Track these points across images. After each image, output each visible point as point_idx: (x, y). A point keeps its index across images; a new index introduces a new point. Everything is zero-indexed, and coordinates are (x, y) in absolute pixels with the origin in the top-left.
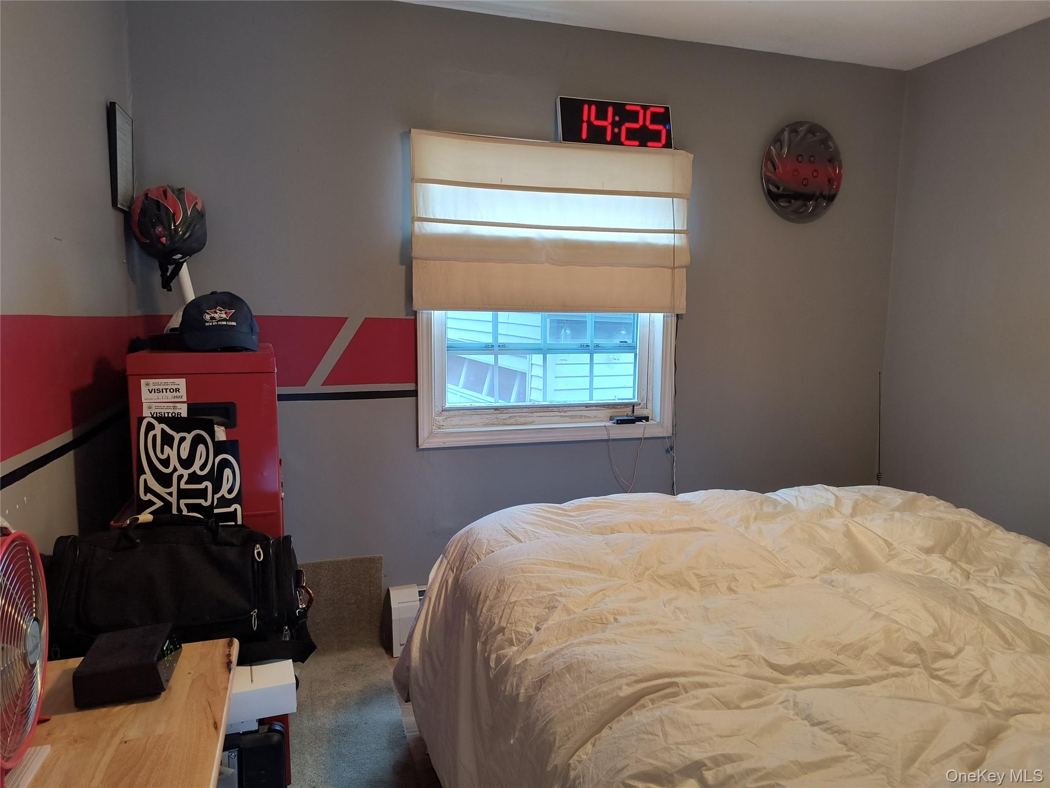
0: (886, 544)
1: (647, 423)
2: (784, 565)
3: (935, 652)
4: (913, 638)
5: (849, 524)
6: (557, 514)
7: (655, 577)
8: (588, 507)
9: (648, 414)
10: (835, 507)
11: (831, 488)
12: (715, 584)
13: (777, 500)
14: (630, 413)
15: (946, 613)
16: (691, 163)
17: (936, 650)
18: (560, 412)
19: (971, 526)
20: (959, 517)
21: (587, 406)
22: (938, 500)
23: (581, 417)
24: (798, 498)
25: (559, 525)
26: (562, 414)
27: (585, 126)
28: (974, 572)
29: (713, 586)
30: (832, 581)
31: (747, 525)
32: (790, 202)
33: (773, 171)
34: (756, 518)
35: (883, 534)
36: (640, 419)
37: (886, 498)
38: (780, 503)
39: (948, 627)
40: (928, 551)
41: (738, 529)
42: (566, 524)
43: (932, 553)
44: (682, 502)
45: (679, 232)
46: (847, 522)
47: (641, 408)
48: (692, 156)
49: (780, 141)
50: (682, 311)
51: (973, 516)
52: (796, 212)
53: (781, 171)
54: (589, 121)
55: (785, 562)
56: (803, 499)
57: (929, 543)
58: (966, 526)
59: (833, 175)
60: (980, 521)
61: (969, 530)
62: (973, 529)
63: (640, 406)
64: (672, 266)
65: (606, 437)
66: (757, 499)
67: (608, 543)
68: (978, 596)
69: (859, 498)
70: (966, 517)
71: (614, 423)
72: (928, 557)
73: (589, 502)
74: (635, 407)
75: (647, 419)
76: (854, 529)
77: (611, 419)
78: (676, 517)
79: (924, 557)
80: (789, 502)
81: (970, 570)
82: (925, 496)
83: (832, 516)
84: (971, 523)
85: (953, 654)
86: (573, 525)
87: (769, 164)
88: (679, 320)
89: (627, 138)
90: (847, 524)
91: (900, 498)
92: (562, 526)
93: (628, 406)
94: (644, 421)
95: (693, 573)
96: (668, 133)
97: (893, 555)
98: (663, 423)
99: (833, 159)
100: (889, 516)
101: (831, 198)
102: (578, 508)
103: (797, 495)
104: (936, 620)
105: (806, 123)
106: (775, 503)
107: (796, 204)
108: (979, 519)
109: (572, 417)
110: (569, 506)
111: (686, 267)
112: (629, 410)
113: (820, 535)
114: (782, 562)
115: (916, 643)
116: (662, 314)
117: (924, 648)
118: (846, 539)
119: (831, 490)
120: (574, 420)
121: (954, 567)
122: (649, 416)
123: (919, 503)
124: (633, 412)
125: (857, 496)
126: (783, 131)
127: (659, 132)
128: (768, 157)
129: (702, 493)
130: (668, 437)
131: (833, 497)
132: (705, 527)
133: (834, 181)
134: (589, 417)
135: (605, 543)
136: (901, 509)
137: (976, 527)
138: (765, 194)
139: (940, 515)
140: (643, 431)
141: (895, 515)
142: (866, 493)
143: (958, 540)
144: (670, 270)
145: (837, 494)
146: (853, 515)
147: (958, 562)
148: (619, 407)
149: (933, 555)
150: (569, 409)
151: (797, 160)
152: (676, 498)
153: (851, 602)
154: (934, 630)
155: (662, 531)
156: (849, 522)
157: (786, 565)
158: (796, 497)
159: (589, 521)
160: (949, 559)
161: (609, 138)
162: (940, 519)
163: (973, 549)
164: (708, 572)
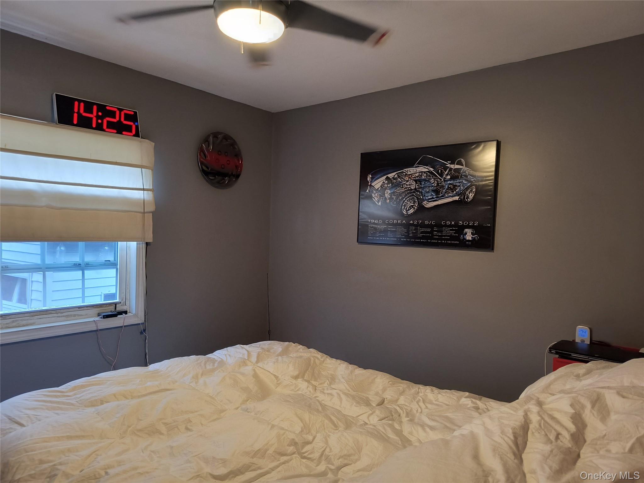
0: (275, 377)
1: (126, 315)
2: (220, 404)
3: (303, 442)
4: (292, 436)
5: (256, 369)
6: (56, 396)
7: (135, 432)
8: (83, 386)
9: (127, 309)
10: (248, 358)
11: (245, 346)
12: (177, 427)
13: (214, 359)
14: (113, 310)
15: (306, 416)
16: (153, 148)
17: (303, 441)
18: (57, 313)
19: (315, 359)
20: (310, 354)
21: (80, 307)
22: (299, 346)
23: (75, 315)
24: (227, 356)
25: (58, 405)
26: (59, 315)
27: (75, 115)
28: (318, 385)
29: (176, 429)
30: (247, 409)
31: (196, 381)
32: (215, 177)
33: (205, 158)
34: (202, 375)
35: (273, 371)
36: (121, 313)
37: (274, 348)
38: (216, 361)
39: (308, 424)
40: (296, 378)
41: (191, 384)
42: (63, 403)
43: (298, 378)
44: (153, 371)
45: (147, 190)
46: (254, 368)
47: (122, 305)
48: (154, 144)
49: (208, 141)
50: (150, 240)
51: (316, 352)
52: (218, 182)
53: (209, 159)
54: (78, 113)
55: (220, 402)
56: (230, 356)
57: (296, 373)
58: (313, 359)
59: (238, 164)
60: (319, 355)
61: (314, 361)
62: (317, 360)
63: (121, 304)
64: (143, 211)
65: (95, 329)
66: (202, 361)
67: (98, 413)
68: (320, 400)
69: (260, 351)
70: (313, 354)
71: (101, 318)
72: (296, 381)
73: (83, 383)
74: (117, 305)
75: (126, 312)
76: (259, 371)
77: (99, 315)
78: (149, 384)
79: (294, 381)
80: (222, 359)
81: (316, 384)
82: (293, 344)
83: (246, 365)
84: (315, 356)
85: (311, 441)
86: (69, 403)
87: (202, 154)
88: (148, 246)
89: (108, 127)
90: (255, 369)
91: (281, 348)
92: (60, 406)
93: (111, 305)
94: (124, 314)
95: (162, 423)
96: (137, 127)
97: (279, 383)
98: (138, 315)
99: (238, 155)
100: (276, 360)
101: (238, 176)
102: (74, 389)
103: (226, 354)
104: (301, 421)
105: (222, 133)
106: (214, 361)
107: (218, 178)
108: (318, 354)
109: (67, 316)
110: (66, 389)
111: (152, 212)
112: (112, 308)
113: (240, 380)
114: (219, 402)
115: (293, 439)
116: (136, 243)
117: (297, 441)
118: (254, 379)
119: (245, 348)
120: (69, 318)
121: (309, 385)
122: (127, 310)
123: (290, 349)
124: (116, 309)
125: (259, 350)
126: (209, 136)
127: (131, 126)
128: (201, 150)
129: (166, 362)
130: (142, 324)
131: (246, 352)
132: (169, 387)
133: (239, 167)
134: (81, 315)
135: (96, 414)
136: (281, 354)
137: (318, 358)
138: (200, 171)
139: (301, 354)
140: (123, 322)
141: (279, 358)
142: (263, 347)
143: (310, 368)
144: (141, 214)
145: (248, 350)
146: (257, 362)
147: (311, 381)
148: (104, 306)
149: (299, 379)
150: (65, 311)
151: (218, 154)
152: (148, 368)
153: (258, 421)
154: (302, 428)
155: (139, 396)
156: (255, 368)
157: (221, 403)
158: (226, 355)
159: (82, 398)
160: (306, 381)
161: (94, 126)
162: (301, 357)
163: (317, 372)
164: (172, 420)
